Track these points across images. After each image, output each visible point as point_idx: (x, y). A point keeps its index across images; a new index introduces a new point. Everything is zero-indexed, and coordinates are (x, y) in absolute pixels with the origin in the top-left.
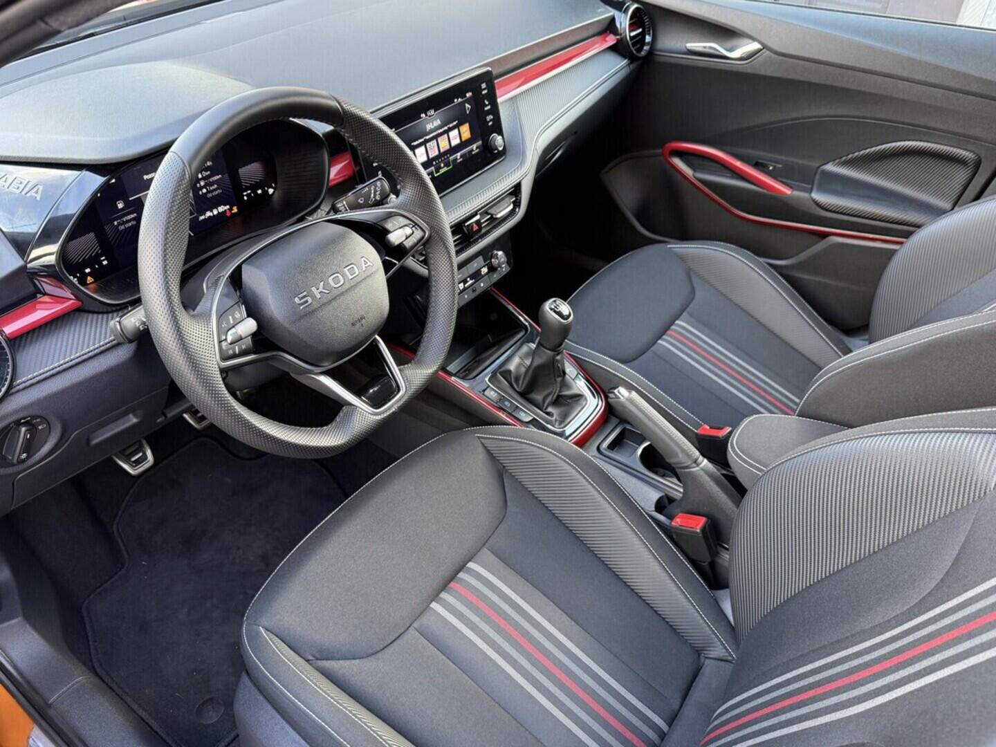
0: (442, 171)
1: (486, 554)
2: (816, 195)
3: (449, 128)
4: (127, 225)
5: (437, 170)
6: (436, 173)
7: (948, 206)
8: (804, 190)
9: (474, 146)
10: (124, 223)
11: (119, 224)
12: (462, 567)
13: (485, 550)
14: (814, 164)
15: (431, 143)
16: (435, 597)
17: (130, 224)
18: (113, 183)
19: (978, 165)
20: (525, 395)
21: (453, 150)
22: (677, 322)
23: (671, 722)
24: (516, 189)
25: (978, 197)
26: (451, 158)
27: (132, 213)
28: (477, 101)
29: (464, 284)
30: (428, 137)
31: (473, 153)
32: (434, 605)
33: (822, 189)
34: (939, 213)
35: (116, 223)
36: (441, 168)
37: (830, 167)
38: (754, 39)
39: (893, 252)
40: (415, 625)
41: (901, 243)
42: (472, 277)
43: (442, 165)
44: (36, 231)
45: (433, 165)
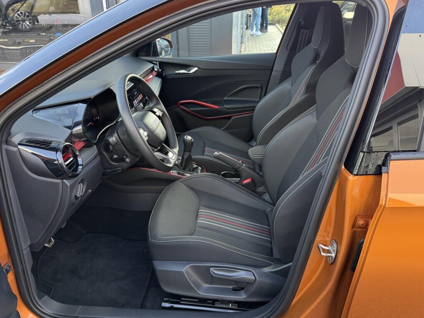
1: (201, 207)
2: (225, 106)
7: (258, 100)
8: (222, 105)
12: (198, 212)
13: (200, 206)
14: (221, 99)
16: (197, 220)
19: (262, 87)
20: (184, 169)
23: (269, 226)
25: (265, 95)
32: (198, 221)
33: (226, 104)
34: (258, 102)
37: (225, 98)
38: (195, 67)
39: (252, 115)
40: (197, 226)
41: (253, 112)
44: (71, 125)
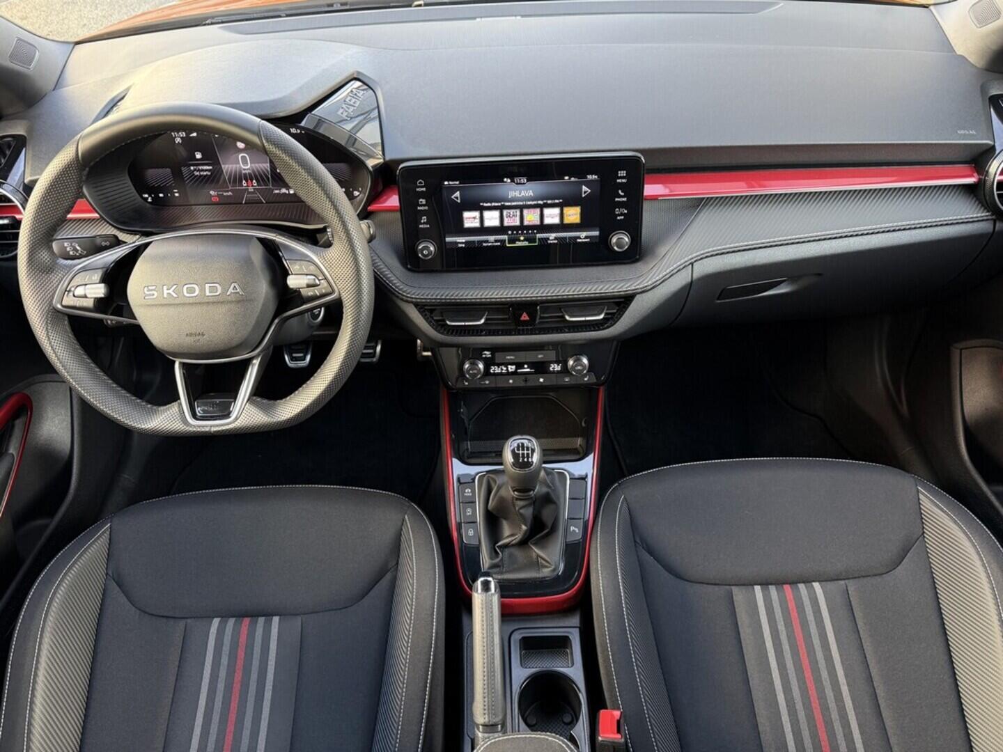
0: (518, 244)
3: (544, 203)
4: (202, 173)
5: (512, 241)
6: (509, 243)
9: (583, 234)
10: (199, 170)
11: (195, 170)
15: (512, 211)
17: (205, 173)
18: (194, 137)
21: (543, 228)
22: (816, 585)
24: (624, 301)
26: (539, 236)
27: (209, 166)
28: (607, 187)
29: (516, 369)
30: (507, 204)
31: (579, 240)
35: (192, 168)
36: (520, 240)
42: (531, 365)
43: (522, 238)
45: (508, 234)
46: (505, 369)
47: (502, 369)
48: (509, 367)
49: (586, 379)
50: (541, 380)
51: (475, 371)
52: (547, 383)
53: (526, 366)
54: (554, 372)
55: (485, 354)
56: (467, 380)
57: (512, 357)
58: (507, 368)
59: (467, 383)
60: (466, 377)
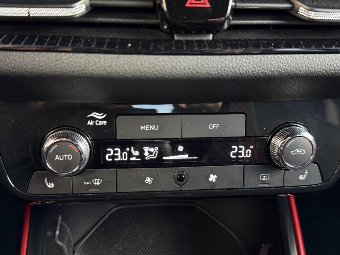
46: (137, 153)
47: (130, 155)
48: (146, 149)
49: (302, 177)
50: (213, 178)
51: (69, 157)
52: (224, 185)
53: (181, 148)
54: (238, 162)
55: (94, 119)
56: (52, 177)
57: (153, 128)
58: (142, 152)
59: (51, 185)
60: (47, 169)
